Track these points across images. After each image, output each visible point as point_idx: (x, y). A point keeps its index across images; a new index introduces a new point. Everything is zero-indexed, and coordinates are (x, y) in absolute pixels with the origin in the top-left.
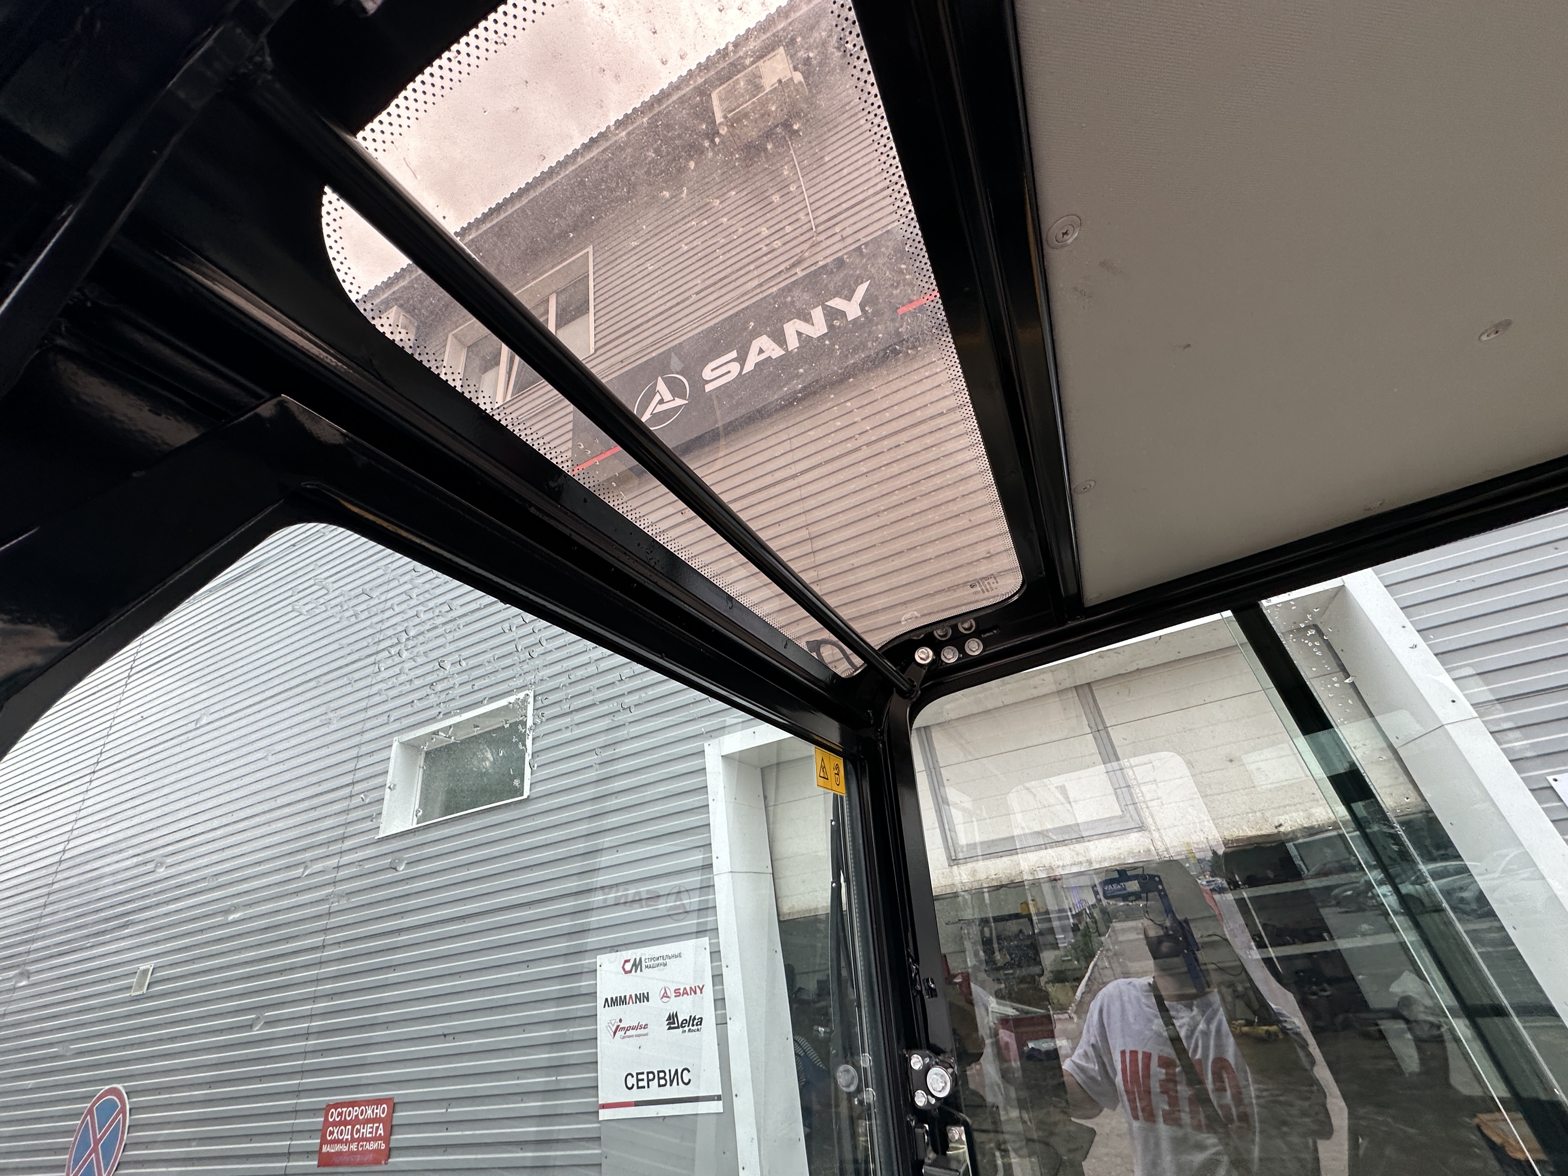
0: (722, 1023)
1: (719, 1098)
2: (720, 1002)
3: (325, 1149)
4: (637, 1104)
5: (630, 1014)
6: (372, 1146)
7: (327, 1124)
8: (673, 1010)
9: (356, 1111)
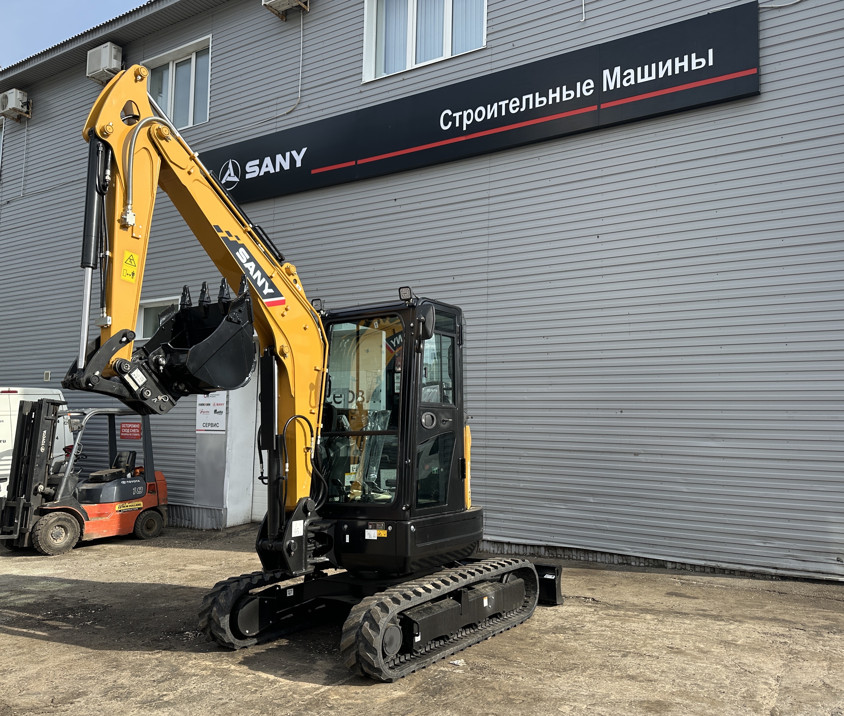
0: (227, 413)
1: (224, 431)
2: (227, 408)
3: (122, 434)
4: (206, 430)
5: (205, 408)
6: (136, 435)
7: (122, 428)
8: (216, 409)
9: (130, 425)
